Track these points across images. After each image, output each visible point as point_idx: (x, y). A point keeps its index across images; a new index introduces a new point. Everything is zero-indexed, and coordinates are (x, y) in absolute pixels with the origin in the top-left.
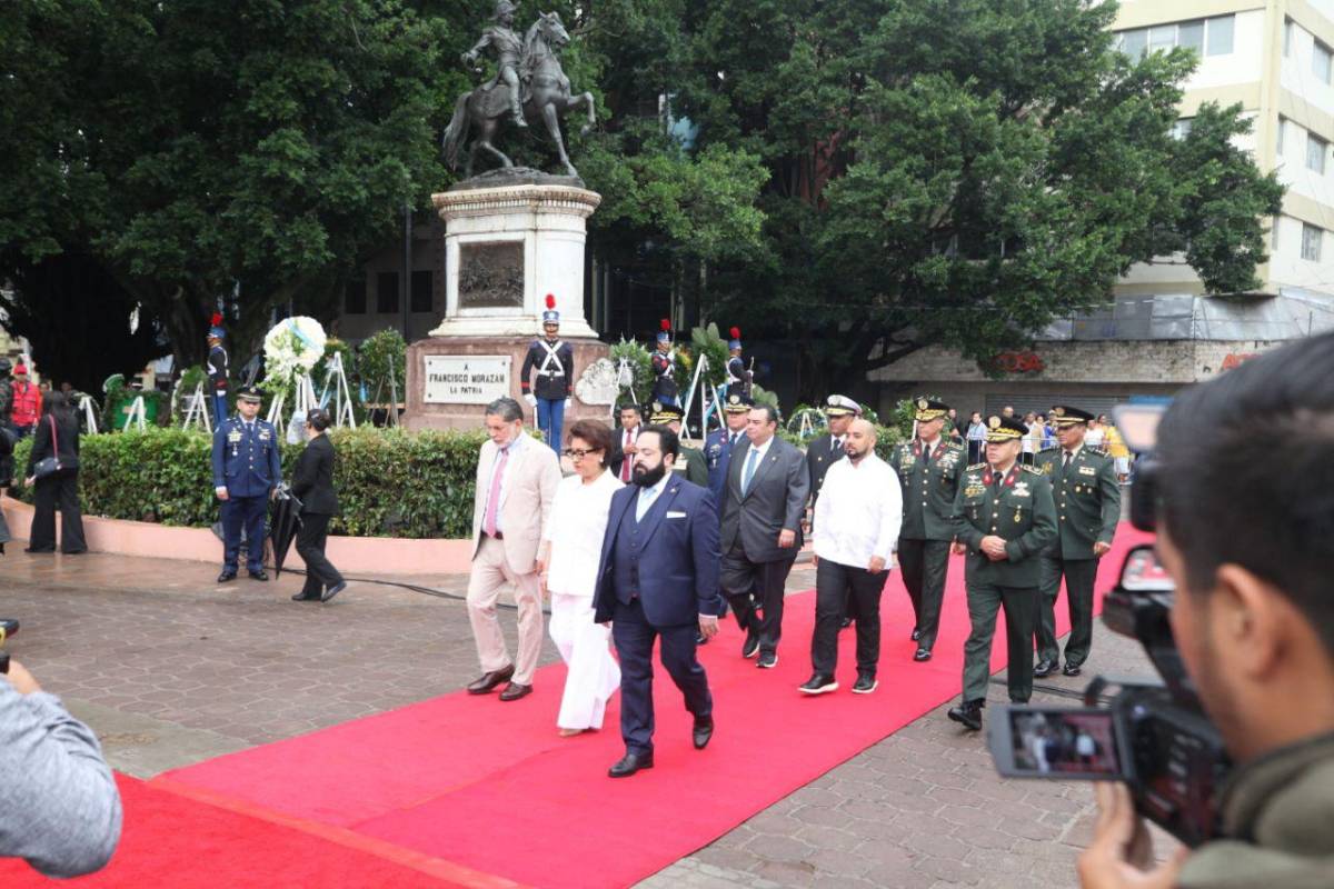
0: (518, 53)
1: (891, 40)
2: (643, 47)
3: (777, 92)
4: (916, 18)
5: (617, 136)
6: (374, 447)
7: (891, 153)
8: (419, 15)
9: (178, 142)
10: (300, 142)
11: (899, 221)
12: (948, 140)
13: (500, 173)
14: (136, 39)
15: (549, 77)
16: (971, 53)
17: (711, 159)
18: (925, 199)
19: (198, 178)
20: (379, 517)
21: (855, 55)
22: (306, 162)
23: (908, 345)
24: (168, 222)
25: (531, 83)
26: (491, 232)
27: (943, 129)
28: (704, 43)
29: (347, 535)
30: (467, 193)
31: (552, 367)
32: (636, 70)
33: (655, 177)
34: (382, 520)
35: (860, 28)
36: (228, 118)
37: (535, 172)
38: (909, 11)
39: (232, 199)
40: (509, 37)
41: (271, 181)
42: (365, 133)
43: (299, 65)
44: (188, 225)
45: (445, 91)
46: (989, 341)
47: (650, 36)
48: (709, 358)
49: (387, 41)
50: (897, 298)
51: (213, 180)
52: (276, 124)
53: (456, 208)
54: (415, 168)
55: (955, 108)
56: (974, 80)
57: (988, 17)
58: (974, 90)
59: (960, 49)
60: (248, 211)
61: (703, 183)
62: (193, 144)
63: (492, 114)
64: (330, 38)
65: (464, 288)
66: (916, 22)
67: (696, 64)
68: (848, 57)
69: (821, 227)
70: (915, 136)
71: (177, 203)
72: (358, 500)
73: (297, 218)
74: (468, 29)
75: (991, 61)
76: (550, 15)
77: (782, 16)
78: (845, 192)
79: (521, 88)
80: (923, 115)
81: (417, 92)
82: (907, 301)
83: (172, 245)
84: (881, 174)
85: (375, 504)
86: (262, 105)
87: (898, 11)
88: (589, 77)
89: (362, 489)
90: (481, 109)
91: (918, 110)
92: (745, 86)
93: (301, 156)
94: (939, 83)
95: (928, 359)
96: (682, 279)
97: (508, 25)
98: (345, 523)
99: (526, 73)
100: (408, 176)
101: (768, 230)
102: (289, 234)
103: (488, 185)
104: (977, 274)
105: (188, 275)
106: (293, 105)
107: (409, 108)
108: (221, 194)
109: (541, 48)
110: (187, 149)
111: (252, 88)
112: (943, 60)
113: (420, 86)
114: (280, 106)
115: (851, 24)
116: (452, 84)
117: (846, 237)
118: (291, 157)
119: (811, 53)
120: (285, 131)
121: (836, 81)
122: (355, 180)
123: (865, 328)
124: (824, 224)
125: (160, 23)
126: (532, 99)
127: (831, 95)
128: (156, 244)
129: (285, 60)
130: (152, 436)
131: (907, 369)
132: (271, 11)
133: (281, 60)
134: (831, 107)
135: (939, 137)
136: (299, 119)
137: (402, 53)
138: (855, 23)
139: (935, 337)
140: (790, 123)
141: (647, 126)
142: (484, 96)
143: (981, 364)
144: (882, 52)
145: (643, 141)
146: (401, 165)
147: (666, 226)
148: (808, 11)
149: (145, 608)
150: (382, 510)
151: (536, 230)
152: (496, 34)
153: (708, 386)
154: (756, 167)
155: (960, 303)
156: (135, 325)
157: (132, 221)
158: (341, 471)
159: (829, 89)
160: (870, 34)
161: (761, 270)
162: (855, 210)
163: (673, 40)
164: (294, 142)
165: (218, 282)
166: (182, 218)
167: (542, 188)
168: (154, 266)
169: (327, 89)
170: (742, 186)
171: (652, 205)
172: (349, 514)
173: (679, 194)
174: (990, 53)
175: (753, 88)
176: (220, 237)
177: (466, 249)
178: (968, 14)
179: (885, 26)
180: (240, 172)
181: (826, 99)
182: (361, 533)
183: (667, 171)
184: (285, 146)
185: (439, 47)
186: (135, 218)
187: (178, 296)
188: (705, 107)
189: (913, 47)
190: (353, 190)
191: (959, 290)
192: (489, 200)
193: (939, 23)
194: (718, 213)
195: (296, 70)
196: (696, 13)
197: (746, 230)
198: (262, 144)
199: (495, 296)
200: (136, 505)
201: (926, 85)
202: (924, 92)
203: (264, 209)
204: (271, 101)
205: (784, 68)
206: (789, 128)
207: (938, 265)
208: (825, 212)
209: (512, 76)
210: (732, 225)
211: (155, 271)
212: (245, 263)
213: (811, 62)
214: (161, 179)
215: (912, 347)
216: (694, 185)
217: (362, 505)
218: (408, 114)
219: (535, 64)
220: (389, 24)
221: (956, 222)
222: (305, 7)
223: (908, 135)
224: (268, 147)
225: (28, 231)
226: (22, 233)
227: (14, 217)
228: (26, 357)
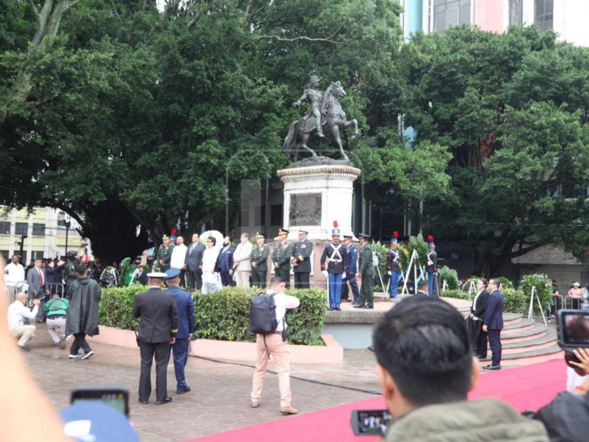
0: (321, 101)
1: (518, 85)
2: (387, 93)
3: (457, 113)
4: (532, 74)
5: (373, 138)
6: (242, 297)
7: (520, 143)
8: (275, 83)
9: (161, 147)
10: (217, 145)
11: (525, 179)
12: (551, 136)
13: (311, 160)
14: (144, 100)
15: (336, 113)
16: (564, 90)
17: (421, 149)
18: (539, 167)
19: (169, 164)
20: (243, 331)
21: (500, 93)
22: (219, 155)
23: (534, 244)
24: (154, 184)
25: (326, 116)
26: (306, 188)
27: (548, 131)
28: (419, 90)
29: (228, 340)
30: (294, 170)
31: (336, 257)
32: (384, 105)
33: (392, 158)
34: (245, 333)
35: (502, 79)
36: (184, 135)
37: (328, 158)
38: (528, 70)
39: (184, 173)
40: (316, 94)
41: (202, 164)
42: (247, 140)
43: (217, 110)
44: (163, 186)
45: (287, 118)
46: (579, 242)
47: (392, 87)
48: (418, 252)
49: (259, 97)
50: (526, 219)
51: (175, 164)
52: (206, 137)
53: (289, 177)
54: (272, 156)
55: (555, 119)
56: (565, 104)
57: (573, 72)
58: (566, 109)
59: (558, 89)
60: (191, 179)
61: (416, 161)
62: (167, 148)
63: (307, 131)
64: (232, 96)
65: (292, 216)
66: (532, 75)
67: (415, 100)
68: (496, 94)
69: (482, 182)
70: (533, 135)
71: (159, 176)
72: (234, 323)
73: (214, 182)
74: (299, 88)
75: (575, 94)
76: (336, 83)
77: (460, 75)
78: (494, 164)
79: (321, 118)
80: (537, 123)
81: (274, 120)
82: (532, 221)
83: (156, 196)
84: (514, 155)
85: (242, 325)
86: (199, 129)
87: (522, 70)
88: (358, 109)
89: (236, 318)
90: (302, 129)
91: (534, 121)
92: (441, 110)
93: (216, 153)
94: (546, 106)
95: (546, 251)
96: (409, 209)
97: (316, 88)
98: (227, 334)
99: (324, 111)
100: (267, 161)
101: (453, 184)
102: (210, 189)
103: (305, 165)
104: (570, 207)
105: (163, 210)
106: (214, 128)
107: (269, 128)
108: (180, 171)
109: (332, 98)
110: (165, 150)
111: (195, 121)
112: (548, 94)
113: (275, 117)
114: (208, 129)
115: (497, 78)
116: (291, 115)
117: (495, 188)
118: (212, 153)
119: (476, 93)
120: (210, 141)
121: (490, 106)
122: (242, 163)
123: (509, 235)
124: (484, 180)
125: (155, 92)
126: (327, 124)
127: (487, 114)
128: (148, 195)
129: (211, 107)
130: (140, 290)
131: (534, 257)
132: (206, 85)
133: (209, 107)
134: (486, 120)
135: (546, 134)
136: (216, 134)
137: (266, 102)
138: (500, 77)
139: (547, 240)
140: (464, 129)
141: (389, 132)
142: (303, 123)
143: (575, 255)
144: (514, 91)
145: (386, 140)
146: (264, 155)
147: (397, 184)
148: (474, 72)
149: (132, 373)
150: (245, 328)
151: (328, 188)
152: (310, 93)
153: (418, 266)
154: (445, 152)
155: (561, 222)
156: (138, 232)
157: (138, 185)
158: (226, 308)
159: (485, 111)
160: (507, 82)
161: (450, 205)
162: (501, 173)
163: (403, 89)
164: (214, 146)
165: (176, 213)
166: (161, 183)
167: (331, 167)
168: (147, 206)
169: (230, 120)
170: (437, 162)
171: (390, 173)
172: (230, 330)
173: (405, 167)
174: (574, 90)
175: (445, 112)
176: (178, 192)
177: (294, 197)
178: (562, 70)
179: (515, 78)
180: (188, 160)
181: (484, 116)
182: (235, 339)
183: (398, 155)
184: (210, 148)
185: (284, 98)
186: (139, 183)
187: (158, 219)
188: (420, 122)
189: (531, 88)
190: (241, 168)
191: (560, 215)
192: (305, 173)
193: (545, 76)
194: (425, 177)
195: (216, 112)
196: (416, 75)
197: (440, 185)
198: (199, 147)
199: (307, 220)
200: (131, 323)
201: (538, 108)
202: (537, 111)
203: (199, 178)
204: (204, 127)
205: (461, 101)
206: (464, 131)
207: (547, 202)
208: (485, 174)
209: (317, 112)
210: (432, 182)
211: (148, 208)
212: (189, 204)
213: (475, 97)
214: (152, 164)
215: (536, 245)
216: (411, 162)
217: (236, 325)
218: (268, 131)
219: (329, 107)
220: (260, 89)
221: (558, 179)
222: (221, 83)
223: (528, 134)
224: (201, 148)
225: (92, 190)
226: (89, 191)
227: (86, 183)
228: (89, 247)
